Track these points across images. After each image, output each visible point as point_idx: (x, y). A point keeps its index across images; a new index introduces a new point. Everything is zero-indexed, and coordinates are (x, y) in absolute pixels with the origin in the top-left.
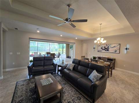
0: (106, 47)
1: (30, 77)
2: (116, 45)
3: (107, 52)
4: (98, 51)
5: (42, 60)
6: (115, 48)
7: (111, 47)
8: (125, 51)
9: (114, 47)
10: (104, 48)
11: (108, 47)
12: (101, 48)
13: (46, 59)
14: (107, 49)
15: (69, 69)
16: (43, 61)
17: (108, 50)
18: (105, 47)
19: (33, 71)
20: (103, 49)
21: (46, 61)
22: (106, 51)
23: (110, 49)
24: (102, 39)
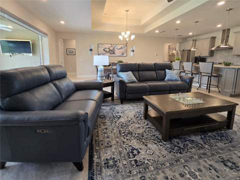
2: (122, 46)
3: (113, 55)
6: (122, 50)
7: (117, 49)
8: (132, 53)
9: (121, 48)
11: (114, 48)
12: (104, 50)
14: (112, 52)
17: (114, 53)
18: (109, 48)
20: (106, 51)
22: (111, 54)
23: (116, 51)
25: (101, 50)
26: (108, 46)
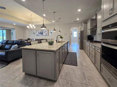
0: (41, 32)
3: (42, 35)
4: (37, 35)
6: (46, 33)
8: (51, 34)
10: (40, 33)
12: (39, 33)
14: (42, 33)
23: (43, 33)
24: (33, 25)
25: (38, 33)
26: (40, 31)
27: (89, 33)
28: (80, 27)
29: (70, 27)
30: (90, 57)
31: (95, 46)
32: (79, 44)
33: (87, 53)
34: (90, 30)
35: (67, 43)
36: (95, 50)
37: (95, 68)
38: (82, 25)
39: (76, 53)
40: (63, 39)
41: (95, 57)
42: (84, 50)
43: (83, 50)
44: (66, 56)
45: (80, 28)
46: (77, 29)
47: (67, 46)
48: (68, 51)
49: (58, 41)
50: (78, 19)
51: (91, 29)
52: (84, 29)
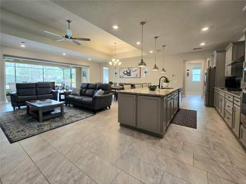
0: (128, 71)
1: (14, 109)
2: (136, 68)
3: (129, 77)
4: (120, 77)
5: (32, 88)
8: (145, 74)
9: (135, 71)
10: (126, 73)
11: (130, 71)
13: (39, 86)
14: (129, 74)
15: (76, 95)
16: (35, 89)
19: (19, 100)
21: (40, 89)
23: (131, 74)
24: (118, 61)
25: (122, 73)
26: (126, 70)
27: (228, 72)
28: (208, 59)
29: (184, 61)
30: (225, 119)
31: (234, 96)
32: (204, 97)
33: (220, 112)
34: (231, 66)
35: (179, 91)
36: (234, 103)
37: (232, 135)
38: (213, 56)
39: (195, 112)
40: (169, 83)
41: (232, 116)
42: (215, 108)
43: (213, 108)
44: (173, 118)
45: (209, 61)
46: (201, 63)
47: (177, 96)
48: (180, 107)
49: (161, 87)
50: (203, 44)
51: (232, 64)
52: (217, 65)
